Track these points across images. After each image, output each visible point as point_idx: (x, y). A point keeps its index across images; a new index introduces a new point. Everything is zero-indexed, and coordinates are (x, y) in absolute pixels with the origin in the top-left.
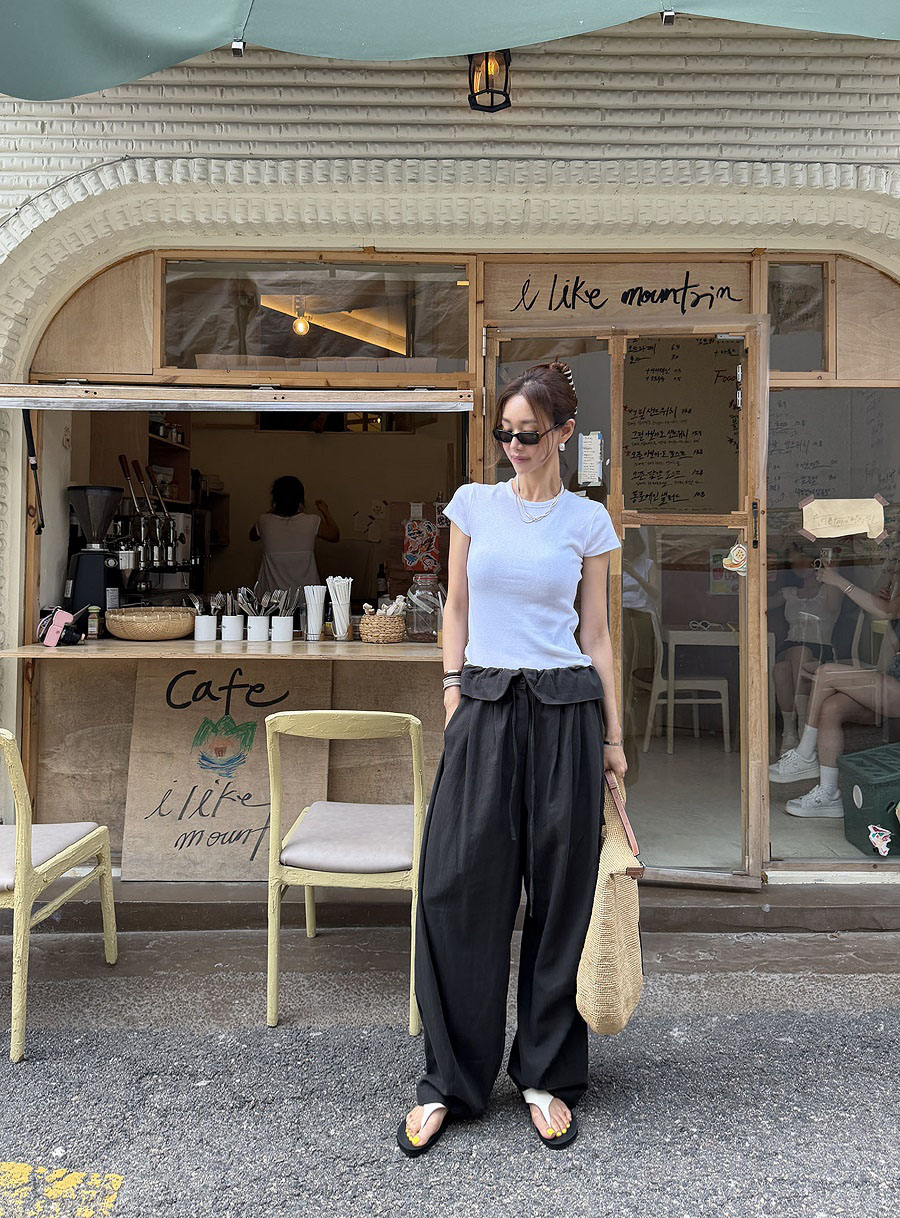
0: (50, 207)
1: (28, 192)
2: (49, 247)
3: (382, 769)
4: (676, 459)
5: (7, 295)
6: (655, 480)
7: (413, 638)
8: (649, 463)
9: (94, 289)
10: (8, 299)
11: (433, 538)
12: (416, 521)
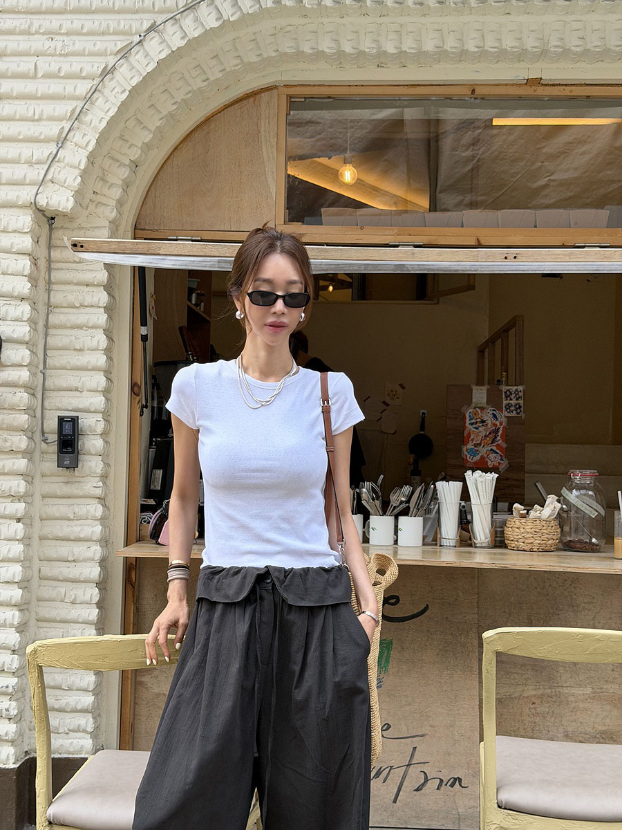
0: (179, 34)
1: (155, 16)
2: (170, 81)
3: (538, 701)
5: (121, 138)
7: (568, 546)
9: (208, 133)
10: (121, 142)
11: (499, 428)
12: (479, 408)
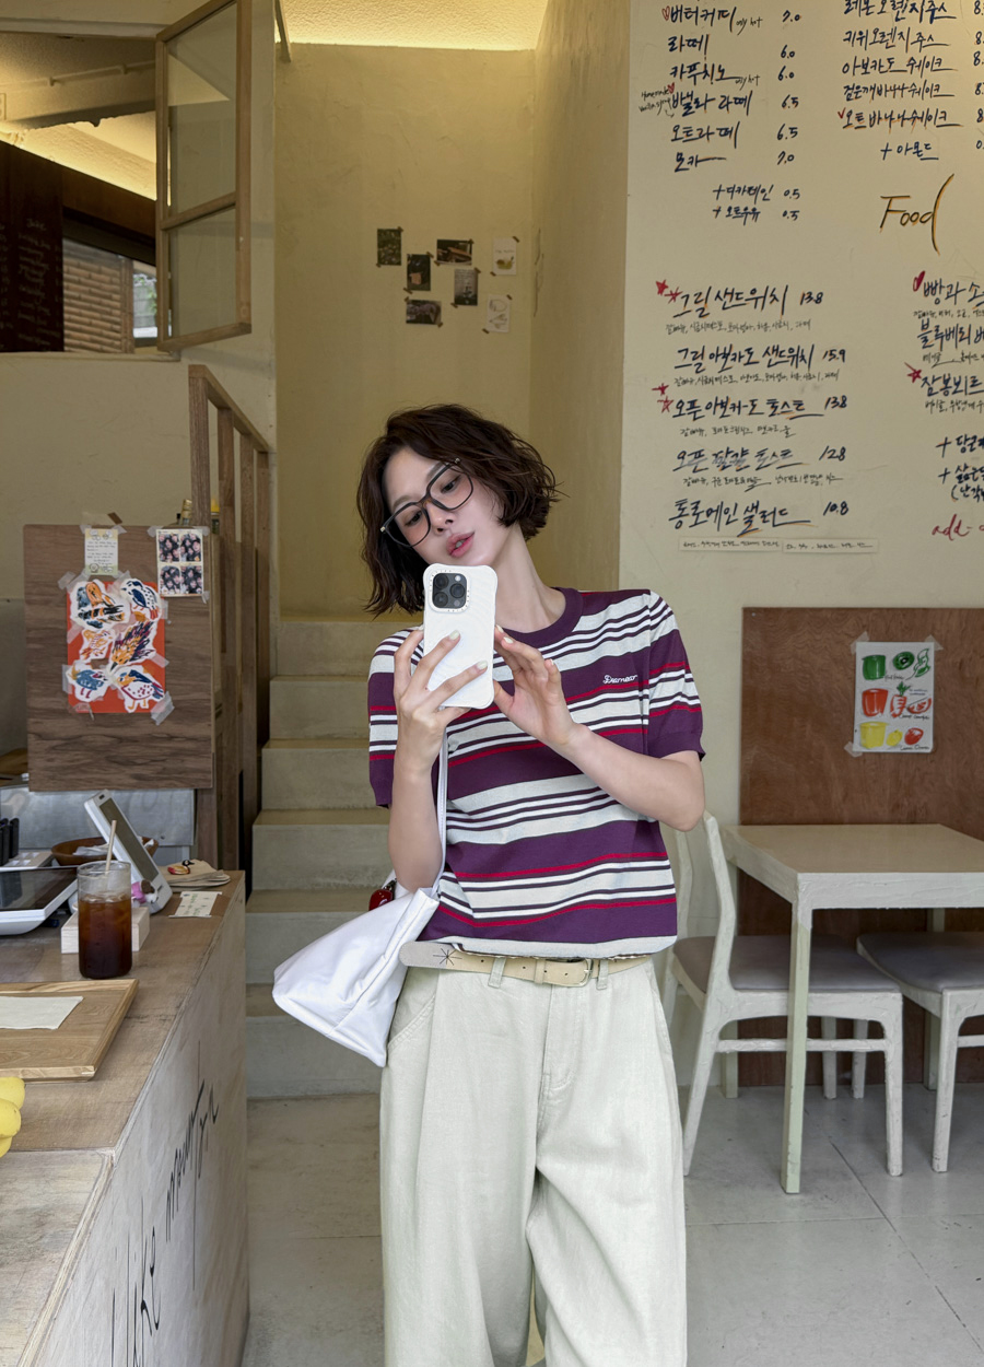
4: (781, 420)
6: (731, 473)
8: (716, 431)
11: (149, 625)
12: (101, 578)
